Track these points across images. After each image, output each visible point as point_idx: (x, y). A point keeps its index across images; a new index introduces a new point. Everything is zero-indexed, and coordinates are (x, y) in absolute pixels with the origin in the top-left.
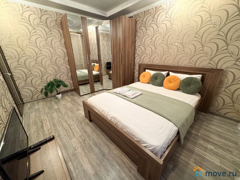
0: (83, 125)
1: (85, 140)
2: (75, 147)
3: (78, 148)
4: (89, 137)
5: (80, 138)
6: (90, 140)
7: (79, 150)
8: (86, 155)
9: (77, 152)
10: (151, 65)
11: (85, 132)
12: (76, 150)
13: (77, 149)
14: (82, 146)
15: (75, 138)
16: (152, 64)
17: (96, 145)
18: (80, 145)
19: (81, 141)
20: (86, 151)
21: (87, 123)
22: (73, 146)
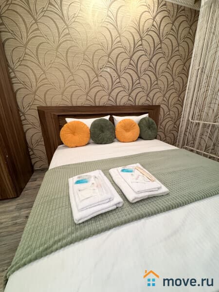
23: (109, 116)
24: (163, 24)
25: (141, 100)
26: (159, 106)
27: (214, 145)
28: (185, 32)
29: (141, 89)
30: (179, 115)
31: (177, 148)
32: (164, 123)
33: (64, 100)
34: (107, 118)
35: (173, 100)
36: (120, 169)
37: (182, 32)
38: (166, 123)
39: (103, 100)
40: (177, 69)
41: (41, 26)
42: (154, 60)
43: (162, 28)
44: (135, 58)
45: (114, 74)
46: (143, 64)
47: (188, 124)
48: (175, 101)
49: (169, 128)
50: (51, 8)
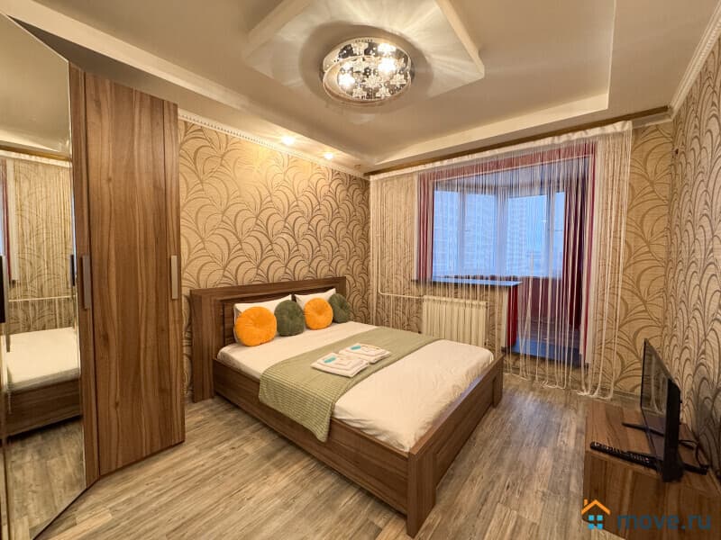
0: (462, 519)
1: (508, 487)
2: (542, 499)
3: (536, 493)
4: (492, 483)
5: (514, 503)
6: (499, 477)
7: (538, 486)
8: (533, 468)
9: (545, 490)
10: (233, 287)
11: (486, 500)
12: (544, 494)
13: (540, 494)
14: (526, 486)
15: (523, 516)
16: (235, 285)
17: (499, 460)
18: (527, 492)
19: (517, 496)
20: (526, 472)
21: (444, 512)
22: (543, 508)
23: (290, 296)
24: (339, 190)
25: (323, 272)
26: (344, 278)
27: (408, 320)
28: (359, 199)
29: (322, 258)
30: (367, 285)
31: (376, 327)
32: (351, 299)
33: (226, 277)
34: (289, 298)
35: (357, 269)
36: (349, 349)
37: (358, 199)
38: (354, 299)
39: (277, 274)
40: (357, 234)
41: (206, 187)
42: (334, 225)
43: (338, 194)
44: (314, 222)
45: (291, 240)
46: (323, 229)
47: (378, 298)
48: (359, 269)
49: (358, 305)
50: (223, 169)
